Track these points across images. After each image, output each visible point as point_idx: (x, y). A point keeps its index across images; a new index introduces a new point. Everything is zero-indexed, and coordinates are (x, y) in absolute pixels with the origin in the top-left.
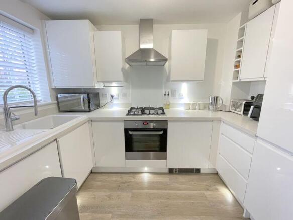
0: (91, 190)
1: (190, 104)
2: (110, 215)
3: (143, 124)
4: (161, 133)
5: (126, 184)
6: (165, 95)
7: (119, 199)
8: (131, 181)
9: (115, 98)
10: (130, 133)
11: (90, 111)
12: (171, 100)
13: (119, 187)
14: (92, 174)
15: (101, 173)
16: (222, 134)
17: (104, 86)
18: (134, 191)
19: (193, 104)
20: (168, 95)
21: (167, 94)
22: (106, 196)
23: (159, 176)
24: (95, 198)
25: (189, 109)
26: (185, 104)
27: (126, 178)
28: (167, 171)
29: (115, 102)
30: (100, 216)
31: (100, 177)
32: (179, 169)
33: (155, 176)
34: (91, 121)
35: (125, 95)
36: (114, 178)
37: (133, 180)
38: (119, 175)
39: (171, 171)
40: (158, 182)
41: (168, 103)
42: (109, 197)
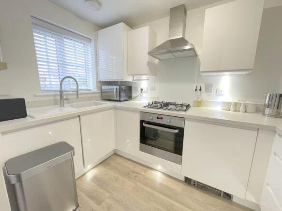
0: (107, 166)
1: (230, 103)
2: (109, 194)
3: (158, 118)
4: (176, 131)
5: (135, 175)
6: (196, 90)
7: (122, 184)
8: (141, 174)
9: (144, 92)
10: (144, 125)
11: (120, 101)
12: (204, 96)
13: (128, 175)
14: (114, 155)
15: (121, 156)
16: (275, 154)
17: (133, 80)
18: (138, 183)
19: (236, 104)
20: (200, 90)
21: (198, 89)
22: (115, 177)
23: (173, 181)
24: (106, 174)
25: (230, 110)
26: (224, 103)
27: (138, 169)
28: (183, 179)
29: (144, 95)
30: (102, 190)
31: (119, 160)
32: (198, 182)
33: (168, 179)
34: (115, 108)
35: (153, 89)
36: (129, 165)
37: (143, 173)
38: (134, 164)
39: (188, 181)
40: (167, 186)
41: (199, 100)
42: (116, 179)
